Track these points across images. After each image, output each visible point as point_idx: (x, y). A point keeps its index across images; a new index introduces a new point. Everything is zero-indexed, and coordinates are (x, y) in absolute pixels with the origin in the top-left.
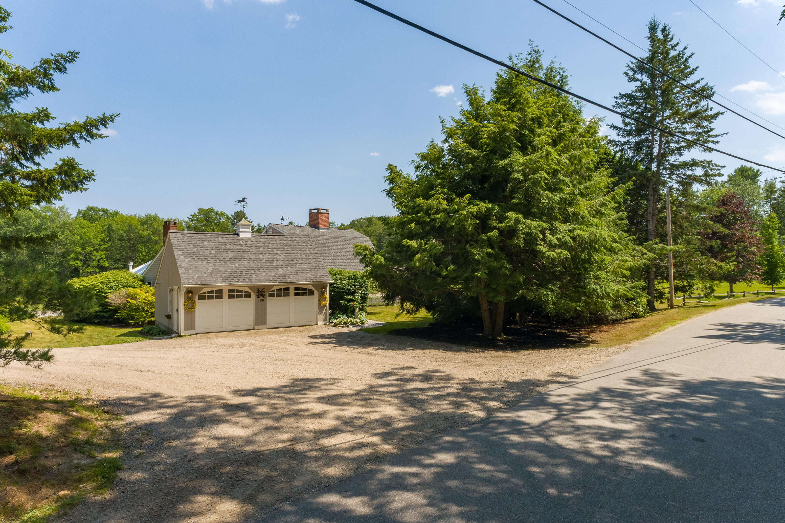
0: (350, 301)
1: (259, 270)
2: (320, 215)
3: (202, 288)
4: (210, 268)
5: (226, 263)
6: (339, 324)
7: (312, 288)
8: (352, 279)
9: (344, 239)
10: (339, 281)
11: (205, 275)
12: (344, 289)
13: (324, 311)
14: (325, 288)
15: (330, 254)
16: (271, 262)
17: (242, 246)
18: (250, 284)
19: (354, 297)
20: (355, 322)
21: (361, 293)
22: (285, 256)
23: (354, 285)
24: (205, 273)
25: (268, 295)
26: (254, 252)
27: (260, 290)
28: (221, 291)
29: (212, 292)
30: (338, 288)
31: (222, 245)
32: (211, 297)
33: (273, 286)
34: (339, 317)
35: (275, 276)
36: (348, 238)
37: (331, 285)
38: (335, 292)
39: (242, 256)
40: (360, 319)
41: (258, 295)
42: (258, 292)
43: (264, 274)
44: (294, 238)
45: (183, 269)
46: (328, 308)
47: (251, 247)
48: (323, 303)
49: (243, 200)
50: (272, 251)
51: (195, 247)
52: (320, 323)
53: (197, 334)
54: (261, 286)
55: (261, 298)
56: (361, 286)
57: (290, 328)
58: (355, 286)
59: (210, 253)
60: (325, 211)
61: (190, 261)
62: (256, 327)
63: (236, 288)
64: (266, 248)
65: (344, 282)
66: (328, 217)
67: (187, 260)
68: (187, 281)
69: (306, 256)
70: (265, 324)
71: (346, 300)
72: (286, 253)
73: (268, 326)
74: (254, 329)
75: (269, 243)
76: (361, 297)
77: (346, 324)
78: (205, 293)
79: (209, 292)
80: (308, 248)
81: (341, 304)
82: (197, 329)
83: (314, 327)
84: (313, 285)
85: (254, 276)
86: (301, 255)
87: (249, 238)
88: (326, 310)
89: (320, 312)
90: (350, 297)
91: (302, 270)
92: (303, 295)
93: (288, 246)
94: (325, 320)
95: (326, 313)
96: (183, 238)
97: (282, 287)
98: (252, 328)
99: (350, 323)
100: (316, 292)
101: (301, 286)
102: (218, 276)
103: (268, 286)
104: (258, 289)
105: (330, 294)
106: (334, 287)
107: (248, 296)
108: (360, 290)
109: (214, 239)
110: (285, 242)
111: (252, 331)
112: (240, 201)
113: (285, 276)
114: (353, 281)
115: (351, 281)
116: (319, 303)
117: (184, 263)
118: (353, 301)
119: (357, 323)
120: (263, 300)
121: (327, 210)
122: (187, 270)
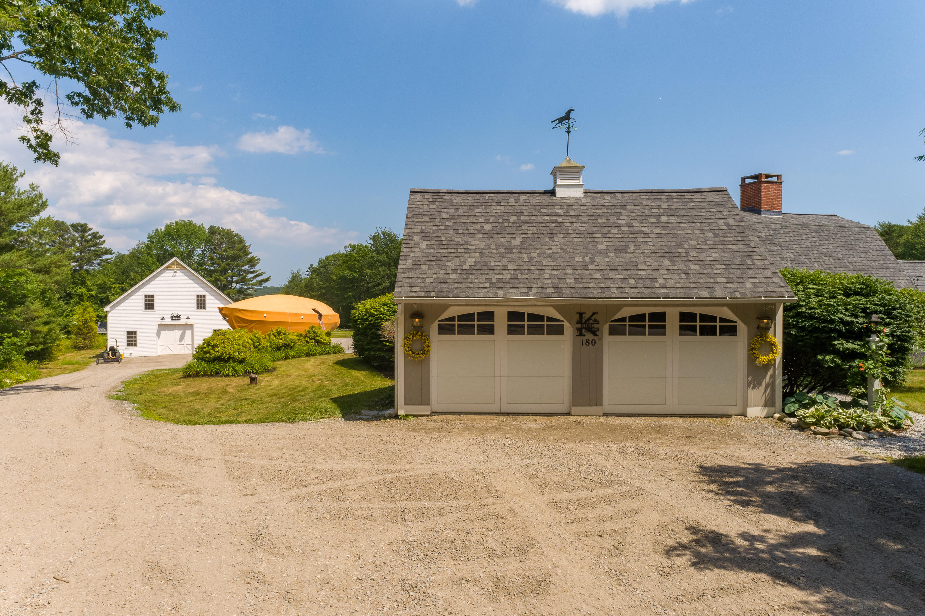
0: (852, 355)
1: (585, 267)
2: (763, 185)
3: (446, 307)
4: (471, 262)
5: (509, 250)
6: (817, 424)
7: (729, 314)
8: (856, 293)
9: (816, 230)
10: (814, 301)
11: (453, 276)
12: (832, 321)
13: (767, 379)
14: (771, 317)
15: (782, 259)
16: (620, 250)
17: (557, 214)
18: (555, 297)
19: (866, 345)
20: (871, 423)
21: (892, 335)
22: (659, 236)
23: (864, 310)
24: (455, 271)
25: (606, 329)
26: (582, 227)
27: (586, 316)
28: (490, 315)
29: (469, 317)
30: (811, 317)
31: (512, 214)
32: (466, 330)
33: (619, 307)
34: (813, 402)
35: (624, 281)
36: (824, 229)
37: (786, 309)
38: (803, 328)
39: (552, 236)
40: (885, 414)
41: (580, 330)
42: (580, 322)
43: (598, 276)
44: (688, 196)
45: (409, 262)
46: (779, 372)
47: (577, 218)
48: (764, 359)
49: (567, 116)
50: (629, 224)
51: (451, 217)
52: (754, 411)
53: (433, 413)
54: (589, 306)
55: (589, 336)
56: (888, 314)
57: (665, 421)
58: (867, 313)
59: (479, 231)
60: (775, 179)
61: (429, 247)
62: (575, 409)
63: (527, 310)
64: (614, 219)
65: (832, 302)
66: (780, 190)
67: (424, 244)
68: (407, 289)
69: (716, 235)
70: (599, 402)
71: (836, 352)
72: (664, 228)
73: (607, 407)
74: (569, 414)
75: (624, 207)
76: (890, 347)
77: (842, 427)
78: (452, 319)
79: (462, 318)
80: (724, 217)
81: (820, 363)
82: (436, 403)
83: (736, 421)
84: (733, 307)
85: (571, 281)
86: (702, 231)
87: (577, 198)
88: (773, 376)
89: (755, 382)
90: (850, 346)
91: (703, 267)
92: (702, 334)
93: (670, 213)
94: (769, 403)
95: (772, 385)
96: (433, 202)
97: (647, 310)
98: (563, 409)
99: (853, 423)
100: (742, 327)
101: (698, 311)
102: (483, 279)
103: (607, 306)
104: (581, 314)
105: (786, 334)
106: (799, 315)
107: (557, 330)
108: (887, 325)
109: (498, 203)
110: (665, 206)
111: (565, 419)
112: (561, 120)
113: (654, 281)
114: (862, 301)
115: (854, 299)
116: (752, 358)
117: (417, 250)
118: (864, 357)
119: (879, 425)
120: (594, 343)
121: (779, 177)
122: (417, 263)
